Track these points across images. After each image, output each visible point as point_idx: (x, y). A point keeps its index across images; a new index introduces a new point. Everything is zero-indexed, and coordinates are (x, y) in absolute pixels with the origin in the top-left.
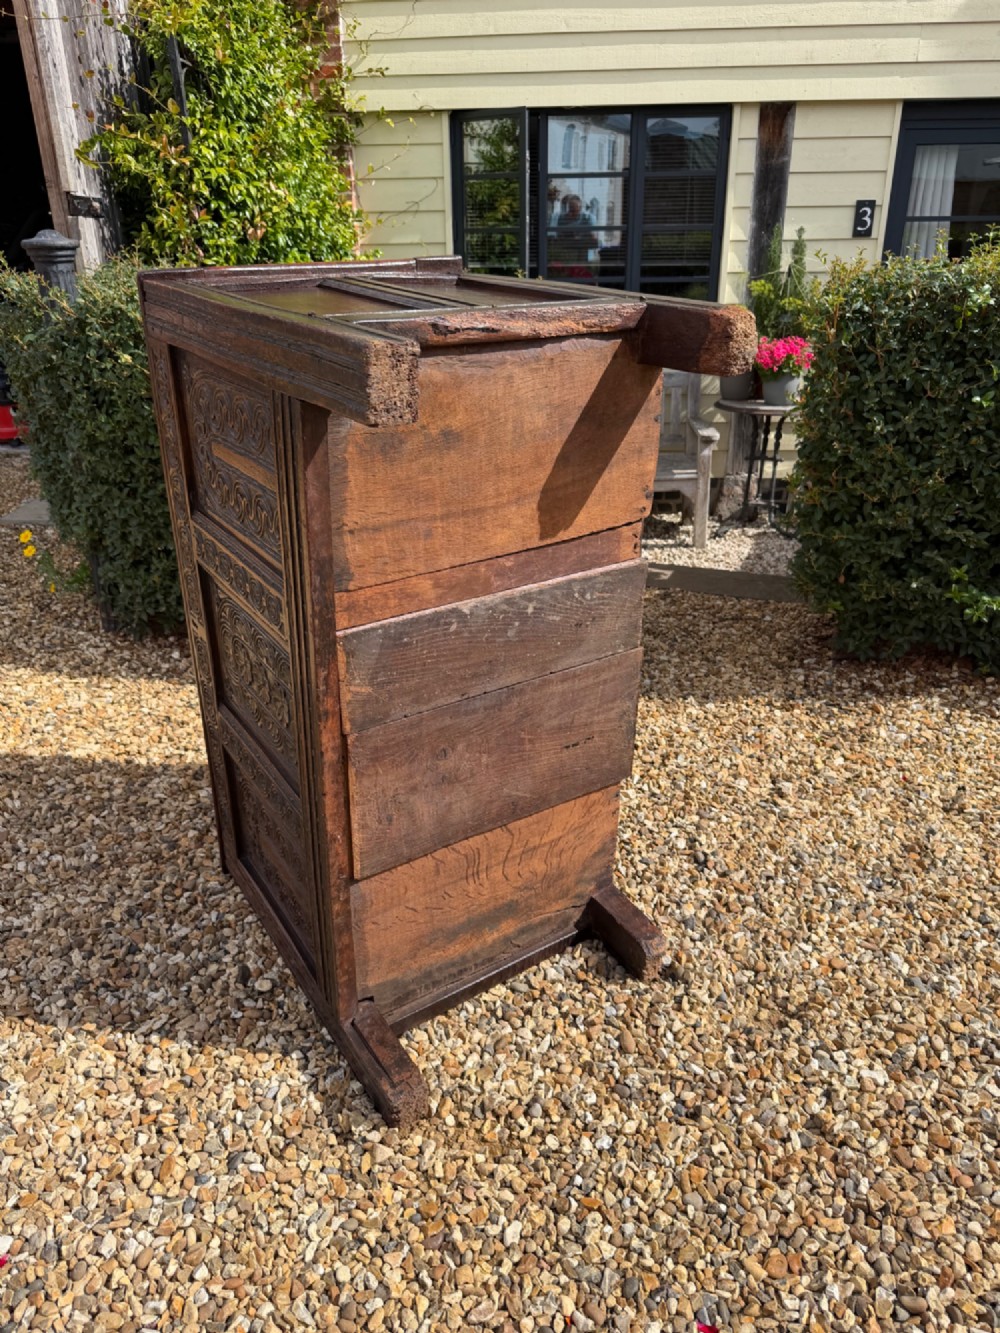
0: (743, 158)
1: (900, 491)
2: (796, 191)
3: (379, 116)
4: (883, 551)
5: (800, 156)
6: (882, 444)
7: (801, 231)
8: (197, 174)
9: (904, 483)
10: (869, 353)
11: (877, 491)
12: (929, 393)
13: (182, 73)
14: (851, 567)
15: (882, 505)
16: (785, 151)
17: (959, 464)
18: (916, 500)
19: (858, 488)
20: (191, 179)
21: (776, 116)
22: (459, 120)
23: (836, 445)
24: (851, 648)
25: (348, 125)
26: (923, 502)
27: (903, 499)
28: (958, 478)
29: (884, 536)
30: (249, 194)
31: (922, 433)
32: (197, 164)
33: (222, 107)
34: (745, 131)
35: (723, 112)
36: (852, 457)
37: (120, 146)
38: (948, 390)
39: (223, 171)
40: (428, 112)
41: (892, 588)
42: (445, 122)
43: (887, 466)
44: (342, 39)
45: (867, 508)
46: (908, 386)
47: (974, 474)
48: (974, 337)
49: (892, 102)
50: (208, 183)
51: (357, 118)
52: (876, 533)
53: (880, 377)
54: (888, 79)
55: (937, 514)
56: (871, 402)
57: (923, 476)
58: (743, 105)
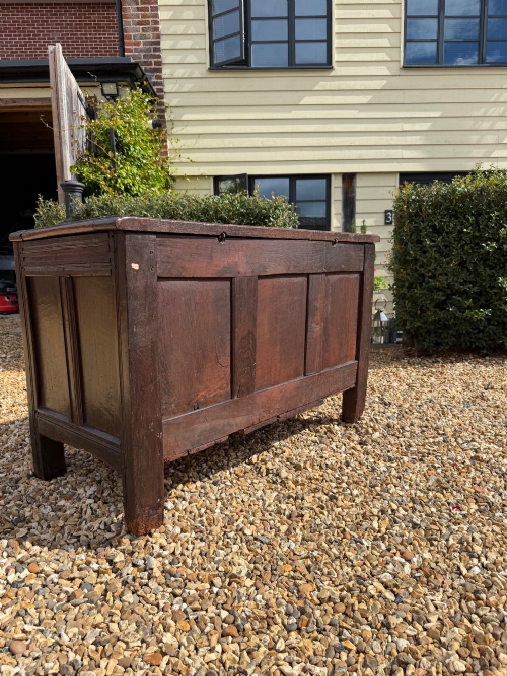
0: (337, 194)
1: (440, 271)
2: (359, 207)
3: (183, 177)
4: (435, 297)
5: (360, 194)
6: (430, 250)
7: (364, 221)
8: (119, 180)
9: (441, 267)
10: (420, 216)
11: (430, 271)
12: (446, 230)
13: (115, 143)
14: (422, 306)
15: (433, 277)
16: (353, 191)
17: (462, 258)
18: (446, 275)
19: (422, 271)
20: (116, 182)
21: (349, 179)
22: (217, 179)
23: (411, 252)
24: (426, 347)
25: (170, 180)
26: (449, 275)
27: (440, 274)
28: (462, 264)
29: (435, 291)
30: (139, 191)
31: (446, 246)
32: (119, 177)
33: (129, 158)
34: (337, 185)
35: (327, 177)
36: (418, 257)
37: (85, 170)
38: (453, 228)
39: (129, 180)
40: (205, 176)
41: (441, 314)
42: (212, 180)
43: (433, 261)
44: (169, 148)
45: (427, 279)
46: (437, 228)
47: (468, 262)
48: (461, 208)
49: (395, 173)
50: (124, 184)
51: (174, 178)
52: (431, 290)
53: (426, 224)
54: (392, 164)
55: (455, 279)
56: (423, 233)
57: (448, 263)
58: (336, 174)
